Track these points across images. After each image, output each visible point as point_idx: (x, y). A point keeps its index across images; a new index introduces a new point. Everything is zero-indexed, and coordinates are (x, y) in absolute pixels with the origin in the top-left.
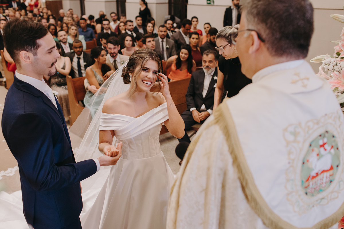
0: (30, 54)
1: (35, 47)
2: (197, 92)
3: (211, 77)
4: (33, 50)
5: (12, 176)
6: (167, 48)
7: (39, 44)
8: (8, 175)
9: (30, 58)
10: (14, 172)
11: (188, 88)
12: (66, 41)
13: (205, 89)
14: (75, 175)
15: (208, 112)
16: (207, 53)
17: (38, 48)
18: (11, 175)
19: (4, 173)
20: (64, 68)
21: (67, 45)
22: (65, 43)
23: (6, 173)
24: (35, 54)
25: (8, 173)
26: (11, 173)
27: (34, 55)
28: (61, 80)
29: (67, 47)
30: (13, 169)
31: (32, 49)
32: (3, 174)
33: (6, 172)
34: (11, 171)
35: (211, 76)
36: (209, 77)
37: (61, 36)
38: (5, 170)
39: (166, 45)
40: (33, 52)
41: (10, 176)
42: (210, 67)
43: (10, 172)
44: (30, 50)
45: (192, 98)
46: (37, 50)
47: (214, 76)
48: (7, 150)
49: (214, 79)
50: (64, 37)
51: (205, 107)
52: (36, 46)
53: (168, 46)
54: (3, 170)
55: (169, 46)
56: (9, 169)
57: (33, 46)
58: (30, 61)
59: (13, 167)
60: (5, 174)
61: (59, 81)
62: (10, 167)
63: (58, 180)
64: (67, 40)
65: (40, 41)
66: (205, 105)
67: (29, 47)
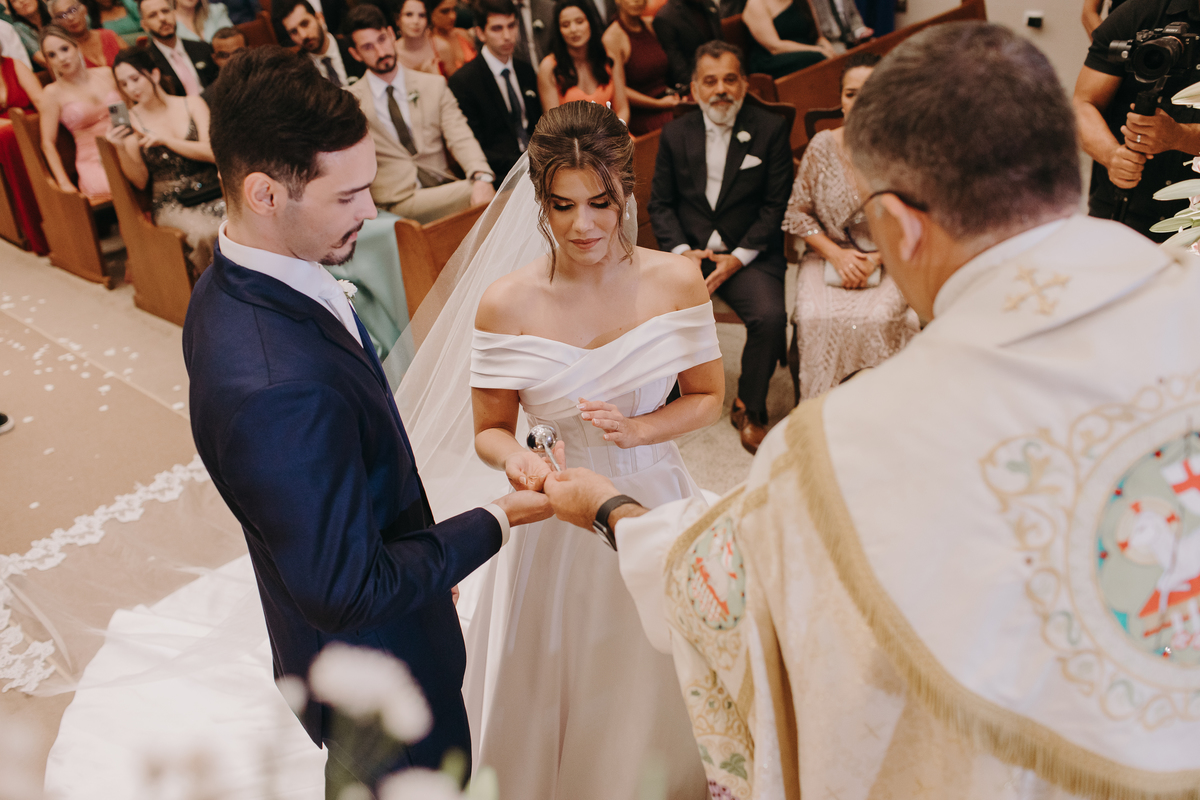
0: (280, 189)
1: (305, 172)
2: (689, 193)
3: (728, 137)
4: (294, 178)
5: (98, 544)
6: (536, 30)
7: (321, 166)
8: (81, 543)
9: (274, 201)
10: (101, 529)
11: (654, 181)
12: (171, 31)
13: (715, 179)
14: (443, 566)
15: (737, 260)
16: (716, 51)
17: (313, 179)
18: (94, 539)
19: (64, 536)
20: (193, 136)
21: (179, 47)
22: (169, 39)
23: (73, 537)
24: (295, 194)
25: (82, 536)
26: (91, 533)
27: (291, 196)
28: (190, 183)
29: (180, 54)
30: (91, 518)
31: (292, 173)
32: (64, 542)
33: (72, 531)
34: (89, 526)
35: (727, 131)
36: (723, 135)
37: (154, 15)
38: (67, 524)
39: (534, 20)
40: (290, 185)
41: (88, 546)
42: (730, 97)
43: (85, 529)
44: (286, 177)
45: (669, 212)
46: (308, 181)
47: (739, 131)
48: (52, 454)
49: (738, 140)
50: (162, 16)
51: (723, 240)
52: (308, 171)
53: (539, 23)
54: (58, 527)
55: (543, 21)
56: (77, 520)
57: (299, 168)
58: (272, 208)
59: (91, 513)
60: (70, 541)
61: (183, 187)
62: (81, 514)
63: (396, 592)
64: (175, 28)
65: (329, 160)
66: (721, 233)
67: (286, 166)
